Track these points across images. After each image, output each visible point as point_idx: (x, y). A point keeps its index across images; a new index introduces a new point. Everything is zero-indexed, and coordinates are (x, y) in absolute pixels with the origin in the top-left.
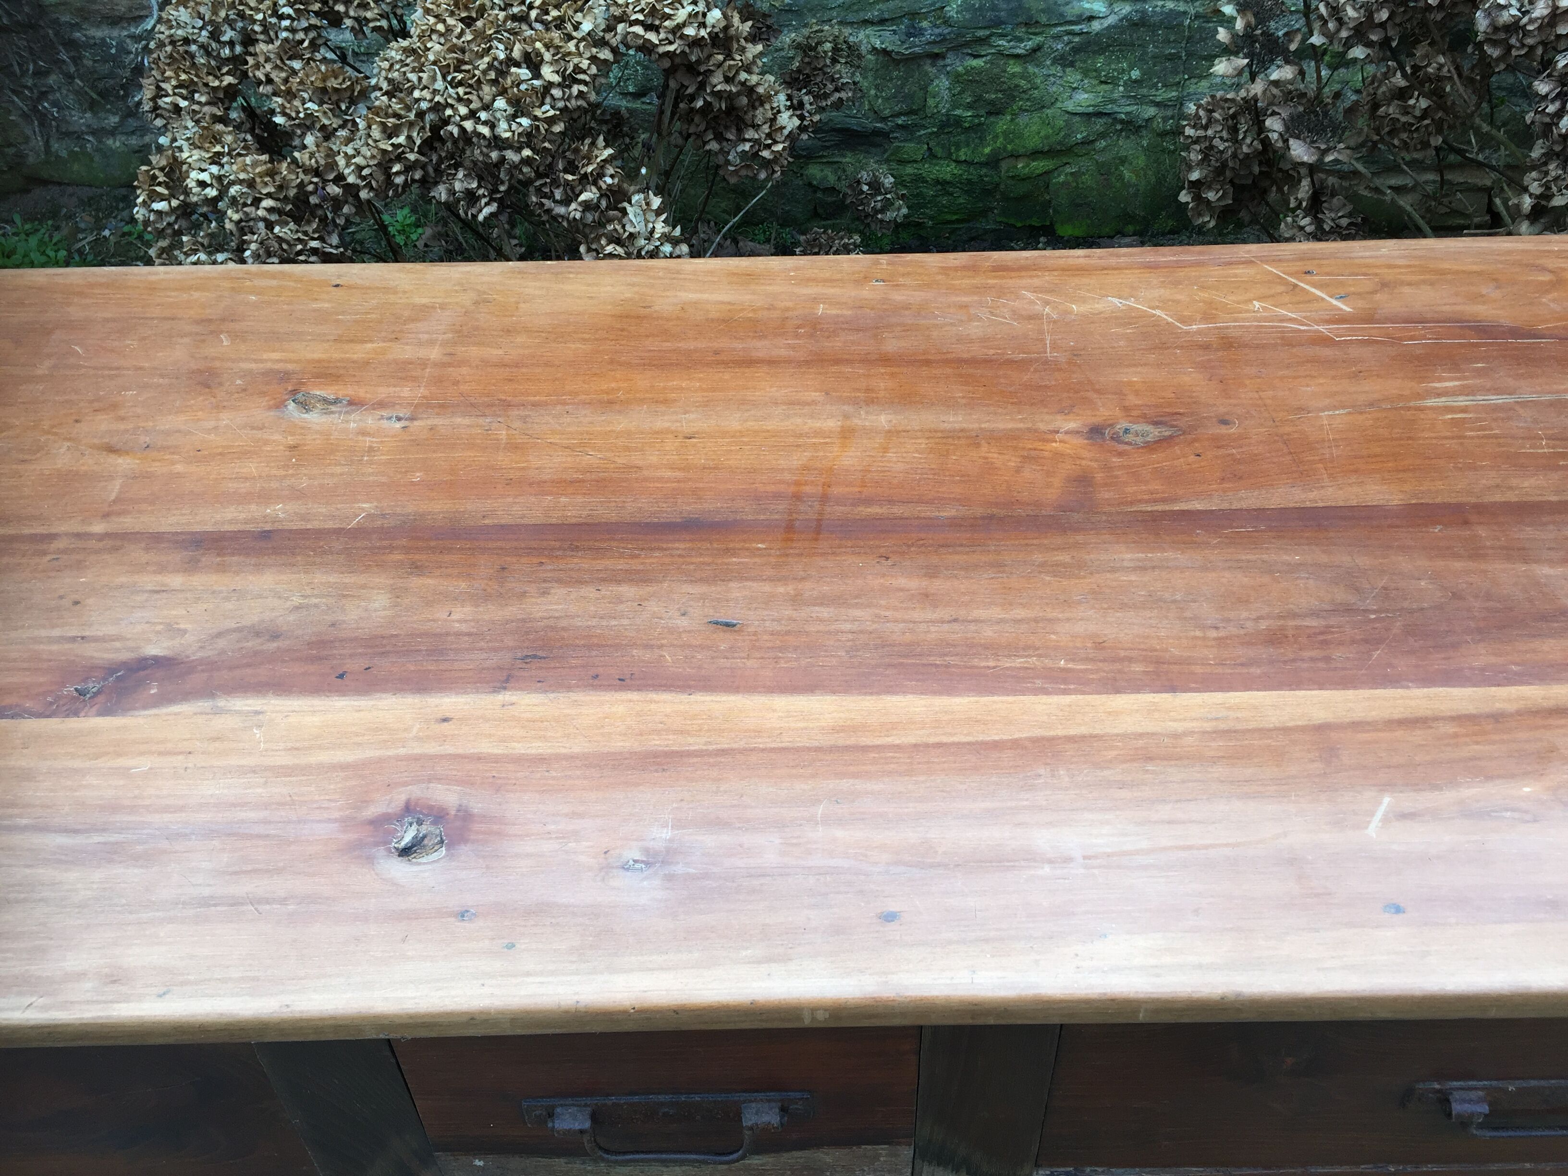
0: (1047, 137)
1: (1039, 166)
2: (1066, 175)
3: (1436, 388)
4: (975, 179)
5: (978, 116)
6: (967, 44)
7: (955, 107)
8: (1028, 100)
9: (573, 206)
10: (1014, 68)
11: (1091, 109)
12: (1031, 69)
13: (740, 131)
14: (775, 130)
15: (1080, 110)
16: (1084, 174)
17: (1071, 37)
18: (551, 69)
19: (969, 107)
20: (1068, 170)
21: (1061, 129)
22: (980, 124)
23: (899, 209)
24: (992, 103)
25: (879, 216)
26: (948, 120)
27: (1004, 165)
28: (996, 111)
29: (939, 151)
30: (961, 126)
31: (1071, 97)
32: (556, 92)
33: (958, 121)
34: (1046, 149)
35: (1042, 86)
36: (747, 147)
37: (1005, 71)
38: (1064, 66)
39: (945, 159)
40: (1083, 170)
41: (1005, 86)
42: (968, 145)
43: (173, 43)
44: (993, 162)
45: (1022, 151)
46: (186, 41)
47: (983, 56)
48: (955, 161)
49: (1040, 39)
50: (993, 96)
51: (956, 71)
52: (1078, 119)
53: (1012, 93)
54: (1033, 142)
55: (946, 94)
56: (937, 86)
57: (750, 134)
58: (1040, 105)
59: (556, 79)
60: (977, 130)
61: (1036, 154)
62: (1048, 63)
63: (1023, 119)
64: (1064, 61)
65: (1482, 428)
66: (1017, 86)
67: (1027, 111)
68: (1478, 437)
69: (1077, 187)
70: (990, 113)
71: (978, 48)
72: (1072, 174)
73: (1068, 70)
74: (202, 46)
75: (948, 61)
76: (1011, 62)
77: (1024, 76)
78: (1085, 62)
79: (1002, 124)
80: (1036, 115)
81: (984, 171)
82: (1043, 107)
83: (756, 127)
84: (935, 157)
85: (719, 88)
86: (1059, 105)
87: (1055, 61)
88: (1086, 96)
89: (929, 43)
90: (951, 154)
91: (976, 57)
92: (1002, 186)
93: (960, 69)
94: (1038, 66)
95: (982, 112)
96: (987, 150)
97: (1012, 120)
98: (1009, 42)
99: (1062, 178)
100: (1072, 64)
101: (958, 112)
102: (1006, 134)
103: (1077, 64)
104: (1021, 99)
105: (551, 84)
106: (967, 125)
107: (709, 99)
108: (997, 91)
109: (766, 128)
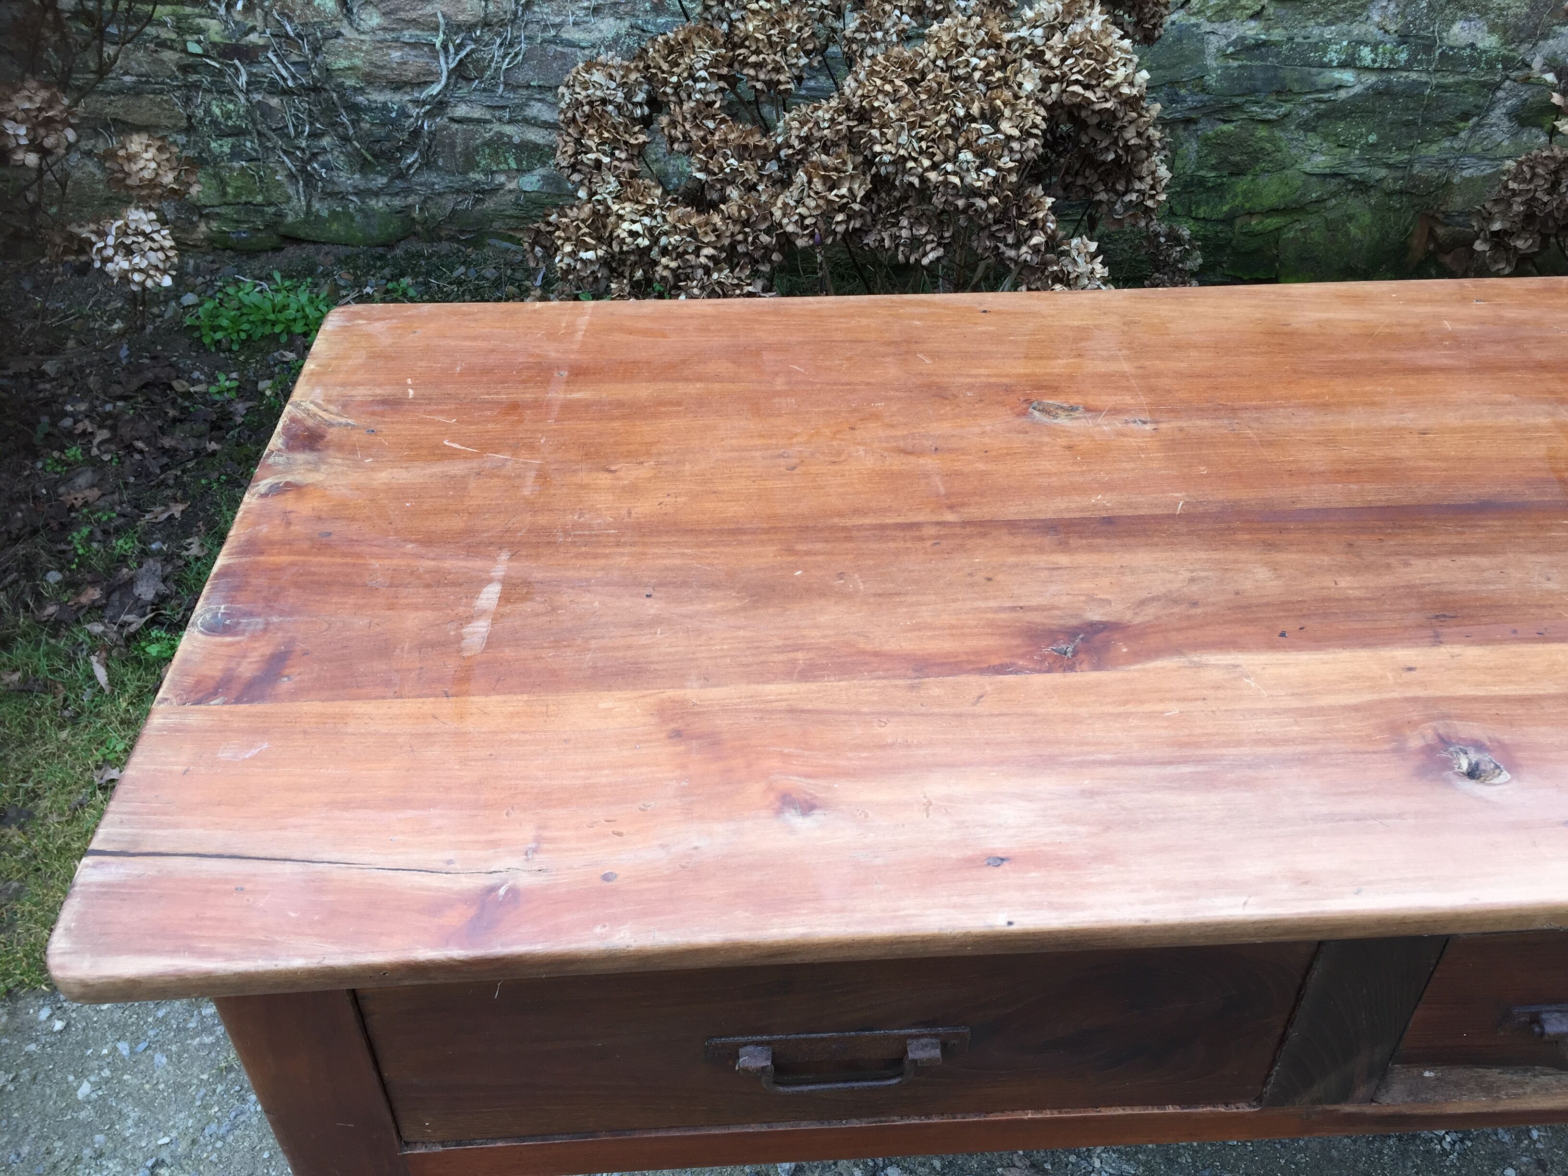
0: (1284, 196)
1: (1273, 222)
2: (1296, 231)
4: (1210, 234)
5: (1221, 177)
6: (1222, 111)
7: (1200, 168)
8: (1270, 161)
9: (1024, 249)
10: (1262, 132)
11: (1328, 171)
12: (1278, 133)
13: (1129, 182)
14: (1156, 180)
15: (1317, 171)
16: (1313, 230)
17: (1317, 104)
18: (1010, 124)
19: (1213, 168)
20: (1298, 226)
21: (1298, 189)
22: (1223, 184)
23: (1196, 259)
24: (1236, 164)
25: (1180, 266)
26: (1192, 180)
27: (1238, 222)
28: (1238, 171)
29: (1179, 209)
30: (1204, 186)
31: (1309, 160)
32: (1015, 145)
33: (1202, 181)
34: (1282, 207)
35: (1285, 149)
36: (1134, 197)
37: (1252, 135)
38: (1306, 131)
39: (1183, 216)
40: (1313, 226)
41: (1251, 149)
42: (1208, 204)
43: (591, 103)
44: (1229, 220)
45: (1258, 209)
46: (604, 101)
47: (1233, 121)
48: (1193, 218)
49: (1289, 106)
50: (1238, 158)
51: (1207, 135)
52: (1314, 179)
53: (1256, 156)
54: (1271, 200)
55: (1193, 156)
56: (1187, 148)
57: (1138, 185)
58: (1282, 167)
59: (1016, 133)
60: (1219, 189)
61: (1273, 211)
62: (1293, 127)
63: (1262, 180)
64: (1307, 126)
66: (1262, 149)
67: (1268, 171)
69: (1305, 242)
70: (1231, 174)
71: (1231, 114)
72: (1302, 230)
73: (1309, 134)
74: (619, 107)
75: (1200, 126)
76: (1260, 126)
77: (1271, 140)
78: (1327, 127)
79: (1243, 184)
80: (1276, 176)
81: (1220, 227)
82: (1284, 168)
83: (1141, 179)
84: (1175, 215)
86: (1298, 166)
87: (1299, 126)
88: (1323, 158)
89: (1190, 109)
90: (1190, 211)
91: (1225, 122)
92: (1234, 242)
93: (1210, 133)
94: (1283, 130)
95: (1225, 173)
96: (1225, 208)
97: (1253, 180)
98: (1262, 108)
99: (1291, 234)
100: (1314, 129)
101: (1201, 173)
102: (1245, 193)
103: (1320, 129)
104: (1264, 161)
105: (1009, 138)
106: (1210, 185)
108: (1242, 154)
109: (1149, 180)
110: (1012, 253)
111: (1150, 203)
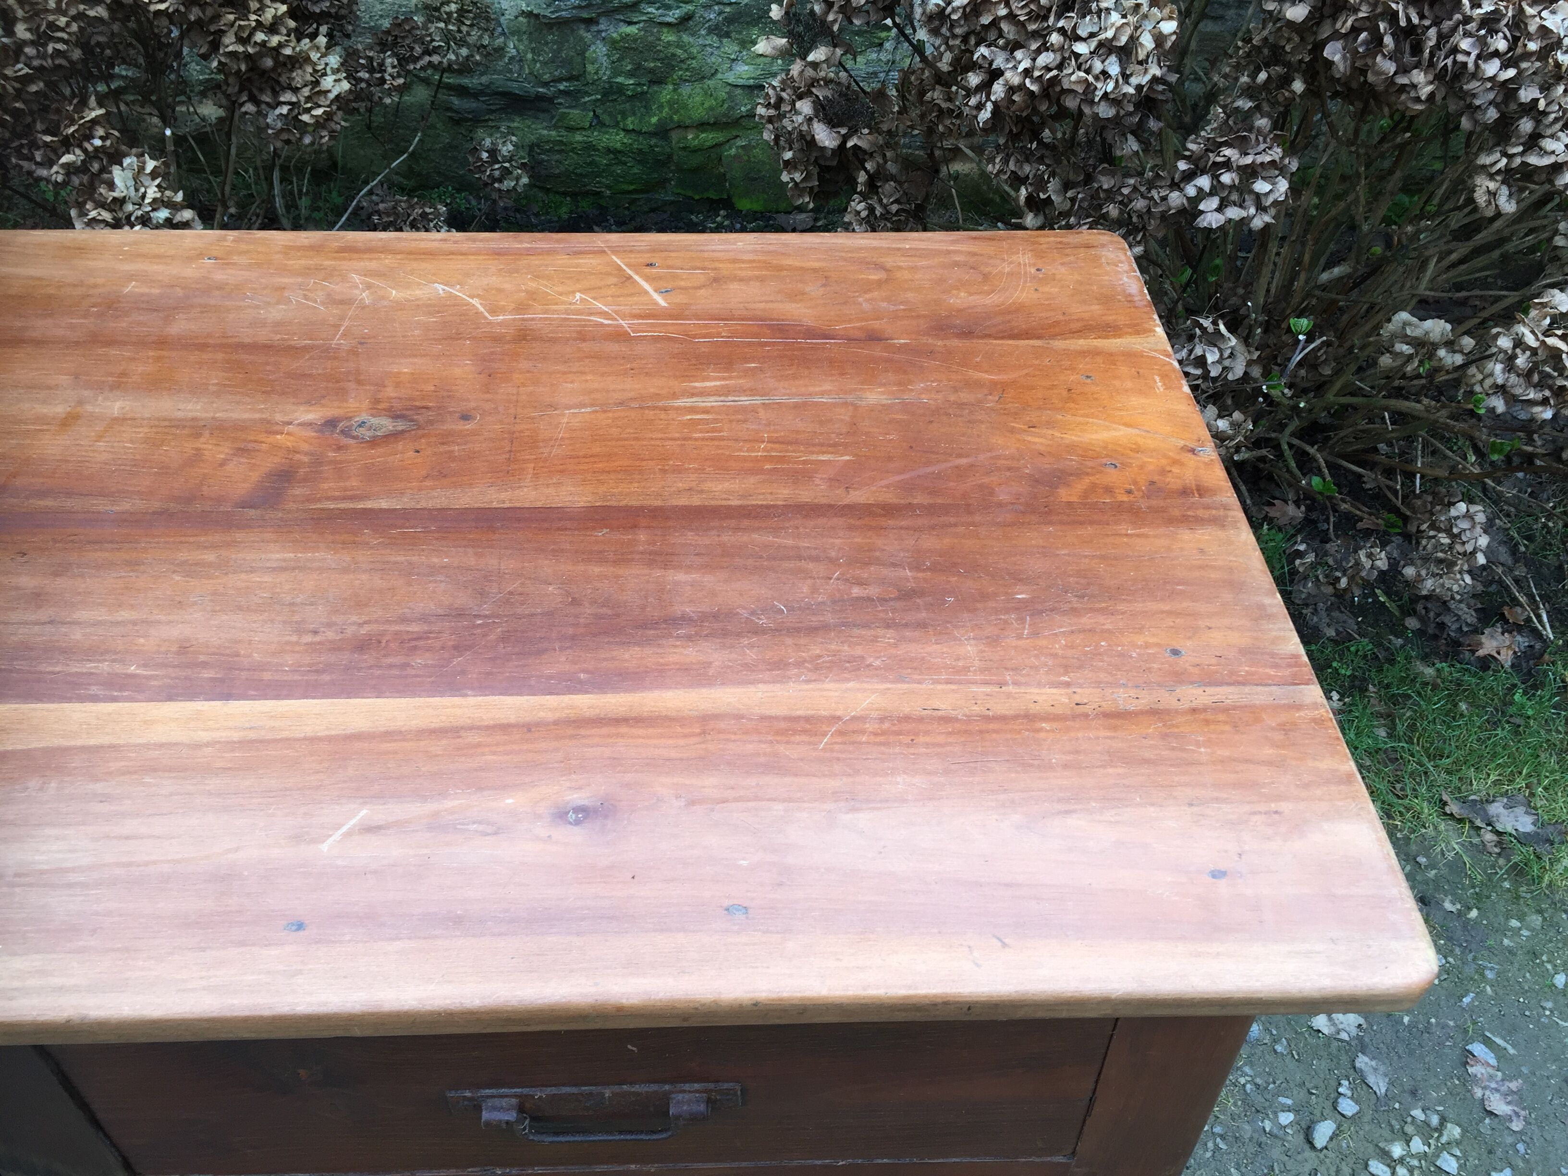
0: (711, 109)
1: (709, 137)
2: (737, 148)
3: (695, 388)
4: (646, 149)
5: (639, 84)
6: (617, 10)
7: (616, 73)
8: (687, 70)
9: (55, 168)
10: (669, 37)
11: (751, 82)
12: (686, 38)
13: (275, 94)
14: (319, 93)
15: (741, 82)
16: (754, 148)
17: (721, 7)
18: (25, 26)
19: (631, 74)
20: (740, 142)
21: (723, 101)
22: (643, 93)
23: (518, 179)
24: (651, 71)
25: (496, 185)
26: (611, 87)
27: (675, 136)
28: (658, 81)
29: (606, 118)
30: (624, 94)
31: (731, 69)
32: (29, 51)
33: (620, 89)
34: (712, 120)
35: (700, 56)
36: (285, 110)
37: (660, 40)
38: (720, 36)
39: (613, 127)
40: (753, 143)
41: (662, 55)
42: (634, 114)
44: (662, 132)
45: (688, 122)
47: (636, 23)
48: (624, 130)
49: (690, 7)
50: (652, 65)
51: (612, 38)
52: (739, 91)
53: (670, 63)
54: (699, 113)
55: (604, 60)
56: (594, 52)
57: (288, 97)
58: (700, 76)
59: (28, 36)
60: (641, 99)
61: (702, 126)
62: (703, 32)
63: (686, 90)
64: (720, 31)
65: (714, 430)
66: (674, 55)
67: (688, 81)
68: (703, 439)
69: (749, 161)
70: (652, 82)
71: (630, 14)
72: (742, 147)
73: (725, 40)
75: (602, 27)
76: (665, 30)
77: (680, 45)
78: (740, 33)
79: (666, 93)
80: (698, 85)
81: (653, 141)
82: (703, 78)
83: (296, 90)
84: (603, 124)
85: (231, 48)
86: (719, 76)
87: (710, 31)
88: (746, 68)
89: (574, 8)
90: (618, 123)
91: (630, 23)
92: (675, 158)
93: (615, 35)
94: (693, 35)
95: (644, 80)
96: (654, 120)
97: (675, 90)
98: (658, 9)
99: (733, 151)
100: (727, 35)
101: (620, 80)
102: (671, 103)
103: (733, 35)
104: (681, 69)
105: (23, 43)
106: (629, 93)
107: (223, 59)
108: (655, 60)
109: (306, 92)
110: (44, 173)
111: (305, 118)
